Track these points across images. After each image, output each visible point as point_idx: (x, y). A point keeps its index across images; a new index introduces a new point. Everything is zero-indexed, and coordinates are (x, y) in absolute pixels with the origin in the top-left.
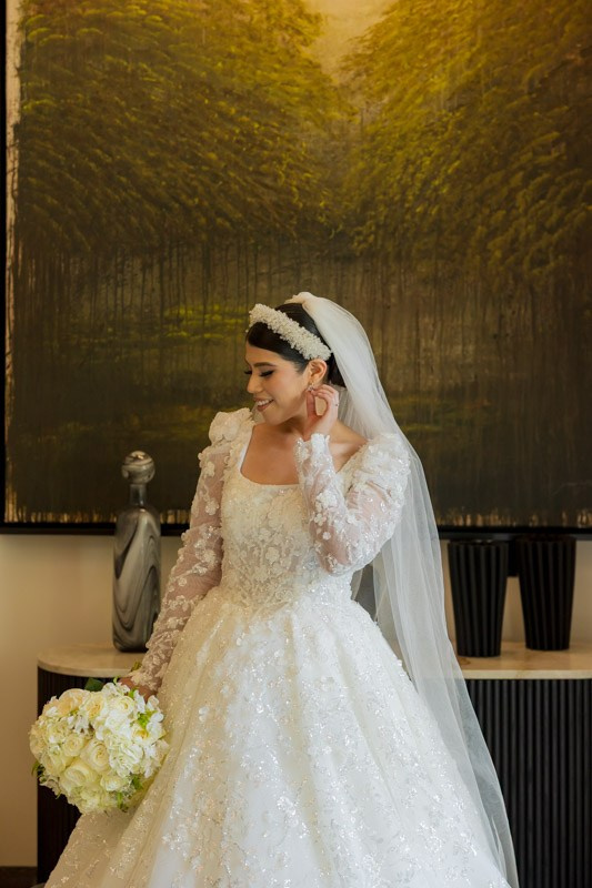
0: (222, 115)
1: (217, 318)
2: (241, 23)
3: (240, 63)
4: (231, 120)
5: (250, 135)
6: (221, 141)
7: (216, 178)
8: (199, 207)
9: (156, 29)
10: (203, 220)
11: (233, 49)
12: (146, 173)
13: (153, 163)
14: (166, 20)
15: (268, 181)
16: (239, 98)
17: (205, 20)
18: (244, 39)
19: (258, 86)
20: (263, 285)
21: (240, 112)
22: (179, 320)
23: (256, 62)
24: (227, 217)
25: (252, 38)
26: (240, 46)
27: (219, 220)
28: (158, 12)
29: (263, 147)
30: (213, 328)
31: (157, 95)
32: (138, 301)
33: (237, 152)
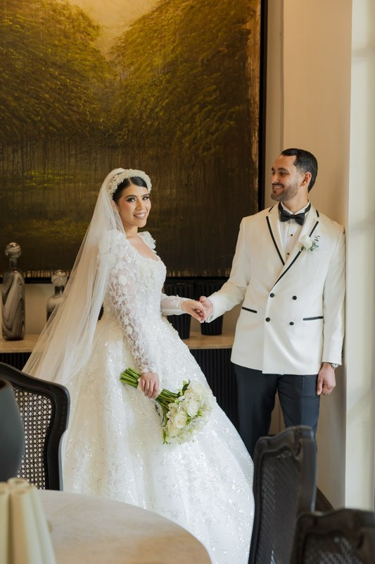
0: (51, 75)
1: (51, 176)
2: (60, 30)
3: (60, 49)
4: (56, 78)
5: (65, 85)
6: (50, 88)
7: (48, 107)
8: (41, 121)
9: (18, 32)
10: (42, 128)
11: (56, 42)
12: (14, 104)
13: (17, 99)
14: (22, 27)
15: (75, 108)
16: (60, 67)
17: (42, 27)
18: (62, 37)
19: (69, 61)
20: (73, 160)
21: (61, 74)
22: (31, 178)
23: (68, 49)
24: (55, 127)
25: (66, 37)
26: (60, 41)
27: (51, 128)
28: (18, 23)
29: (72, 91)
30: (48, 181)
31: (18, 65)
32: (11, 167)
33: (59, 94)
